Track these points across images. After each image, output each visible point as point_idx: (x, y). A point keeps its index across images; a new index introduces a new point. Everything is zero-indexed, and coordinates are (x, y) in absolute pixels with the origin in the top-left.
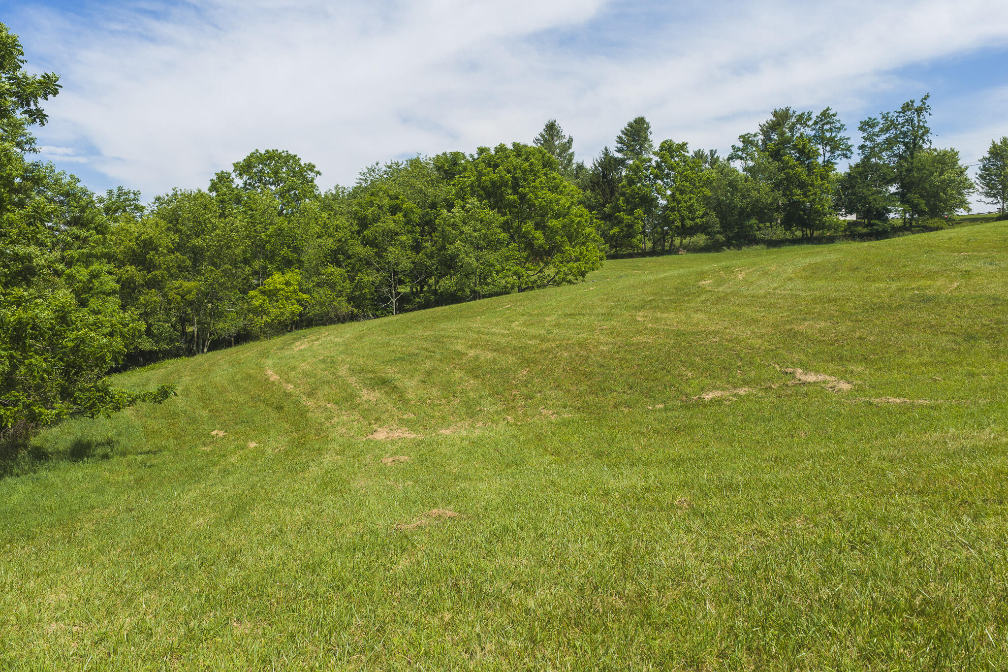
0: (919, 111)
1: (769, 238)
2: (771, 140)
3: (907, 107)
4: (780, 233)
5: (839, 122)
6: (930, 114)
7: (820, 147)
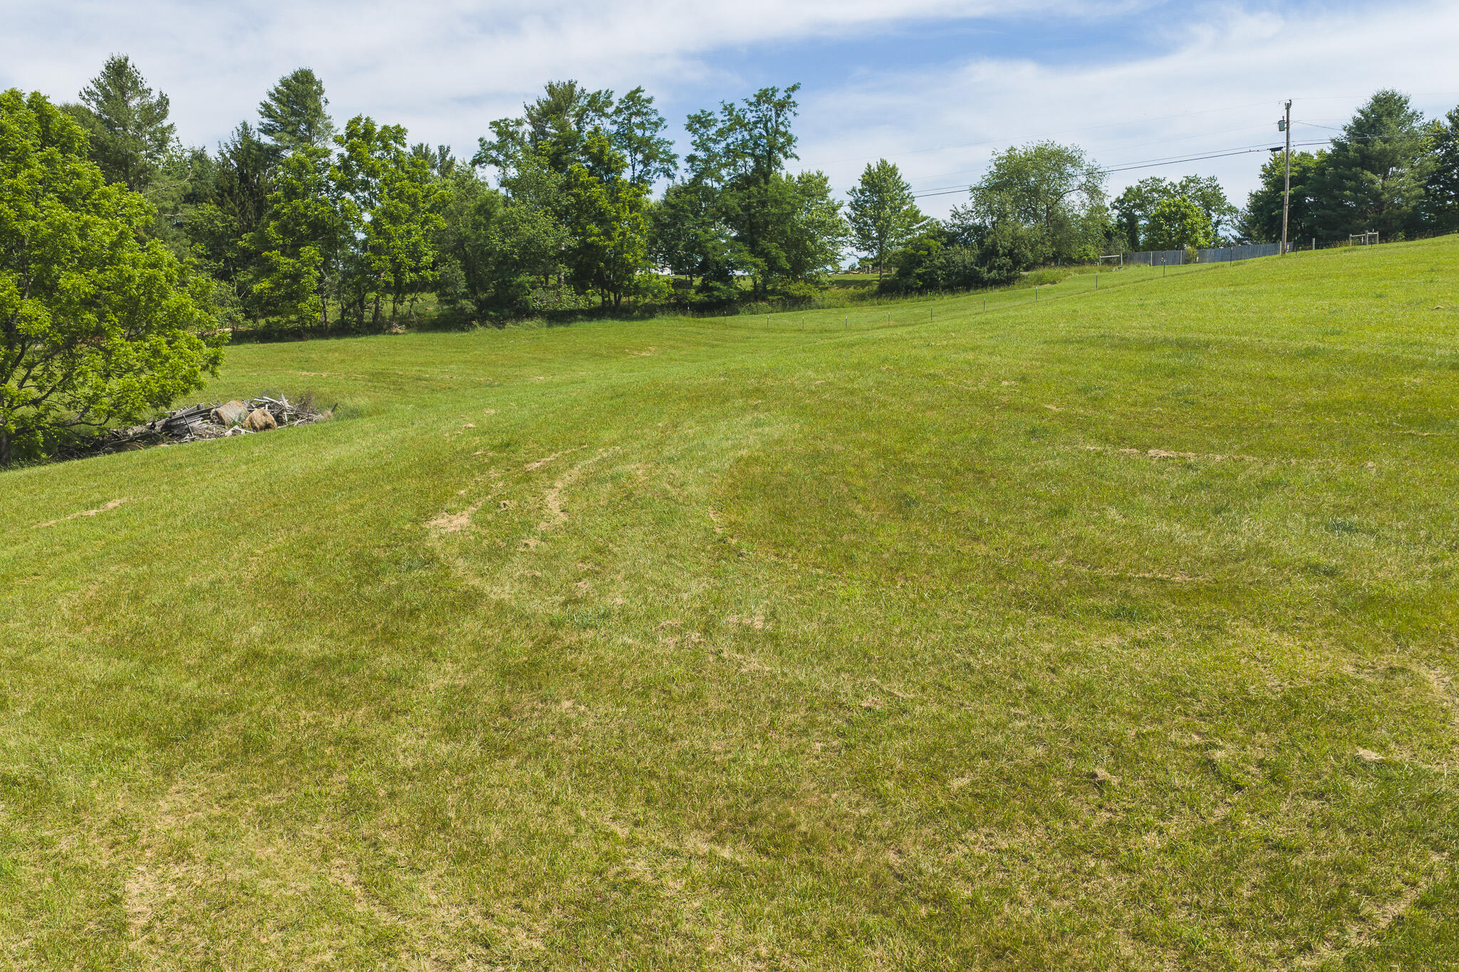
0: (781, 106)
1: (550, 308)
2: (545, 134)
3: (764, 96)
4: (568, 299)
5: (657, 115)
6: (795, 114)
7: (626, 152)
